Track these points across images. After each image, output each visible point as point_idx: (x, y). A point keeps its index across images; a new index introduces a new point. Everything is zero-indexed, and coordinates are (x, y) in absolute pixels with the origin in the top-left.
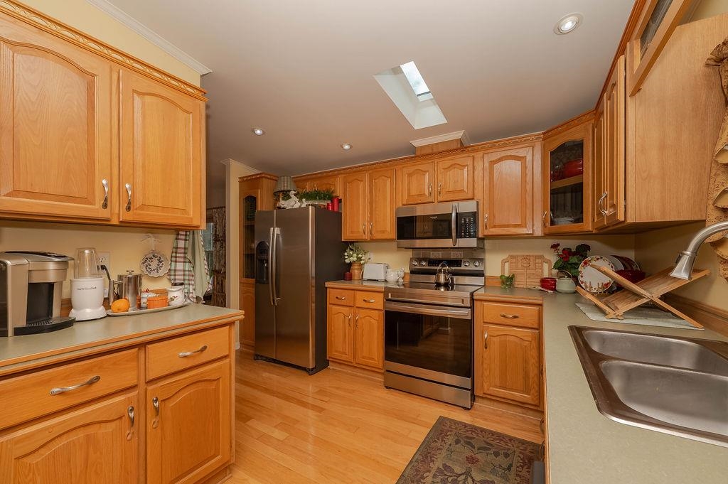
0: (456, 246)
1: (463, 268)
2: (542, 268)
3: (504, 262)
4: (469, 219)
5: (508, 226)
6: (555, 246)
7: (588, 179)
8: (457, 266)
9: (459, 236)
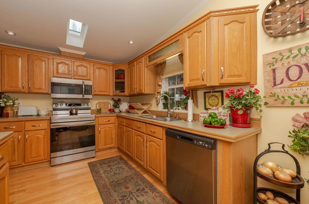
0: (84, 98)
1: (82, 107)
2: (108, 106)
3: (97, 104)
4: (89, 88)
5: (102, 91)
6: (113, 99)
7: (126, 80)
8: (80, 106)
9: (85, 94)
